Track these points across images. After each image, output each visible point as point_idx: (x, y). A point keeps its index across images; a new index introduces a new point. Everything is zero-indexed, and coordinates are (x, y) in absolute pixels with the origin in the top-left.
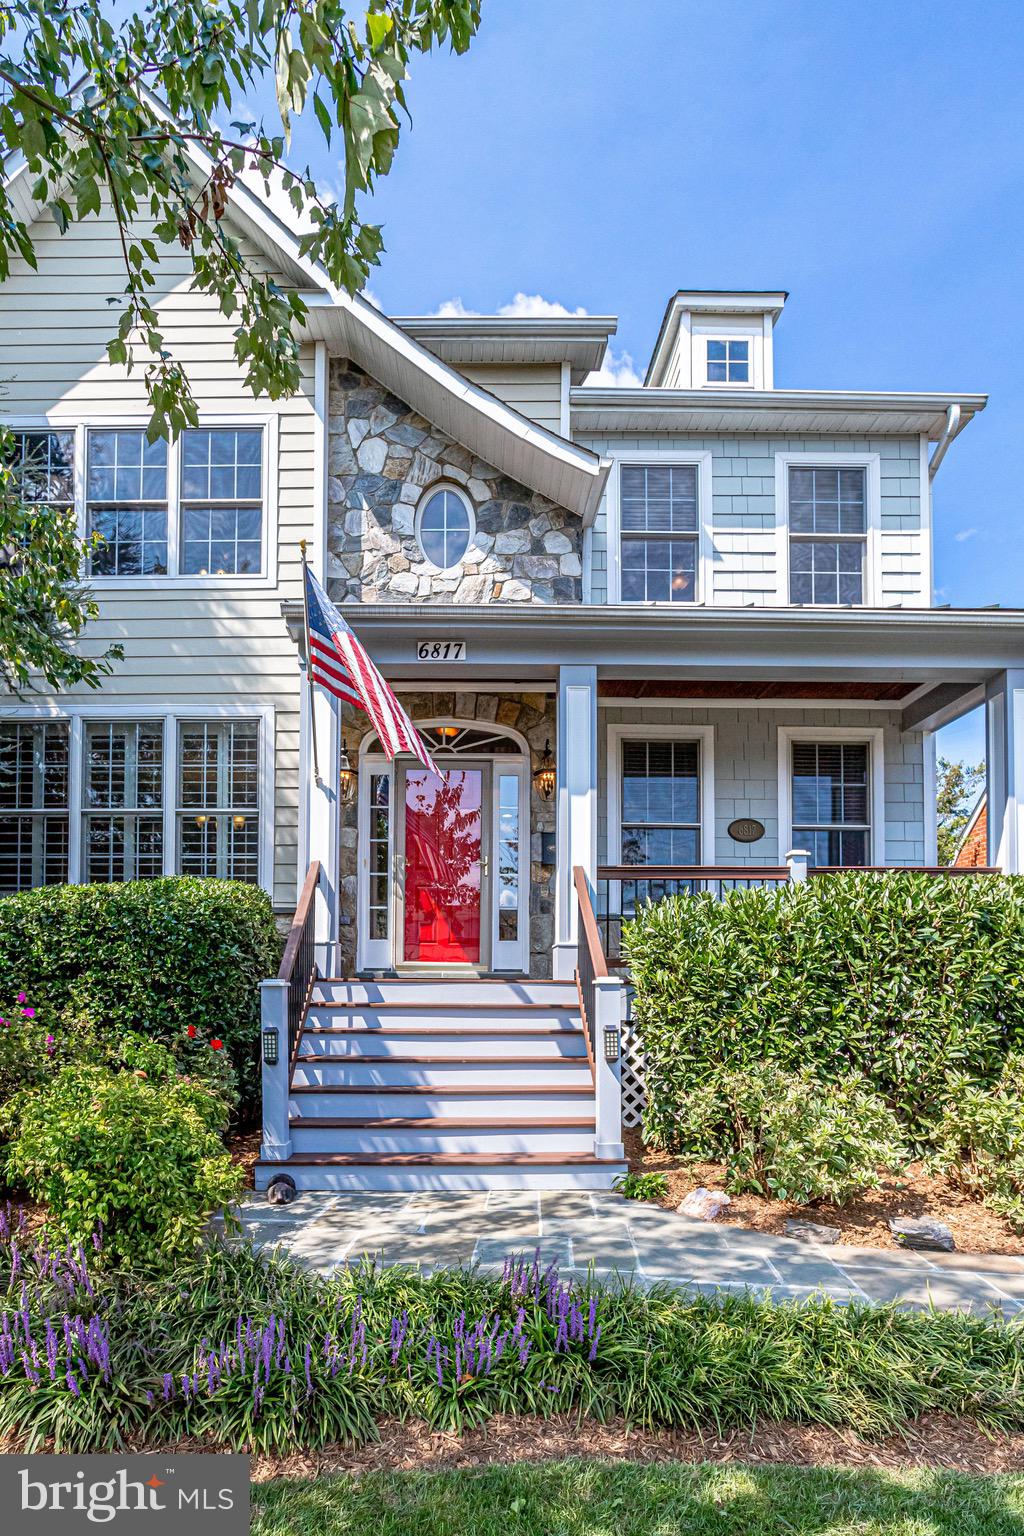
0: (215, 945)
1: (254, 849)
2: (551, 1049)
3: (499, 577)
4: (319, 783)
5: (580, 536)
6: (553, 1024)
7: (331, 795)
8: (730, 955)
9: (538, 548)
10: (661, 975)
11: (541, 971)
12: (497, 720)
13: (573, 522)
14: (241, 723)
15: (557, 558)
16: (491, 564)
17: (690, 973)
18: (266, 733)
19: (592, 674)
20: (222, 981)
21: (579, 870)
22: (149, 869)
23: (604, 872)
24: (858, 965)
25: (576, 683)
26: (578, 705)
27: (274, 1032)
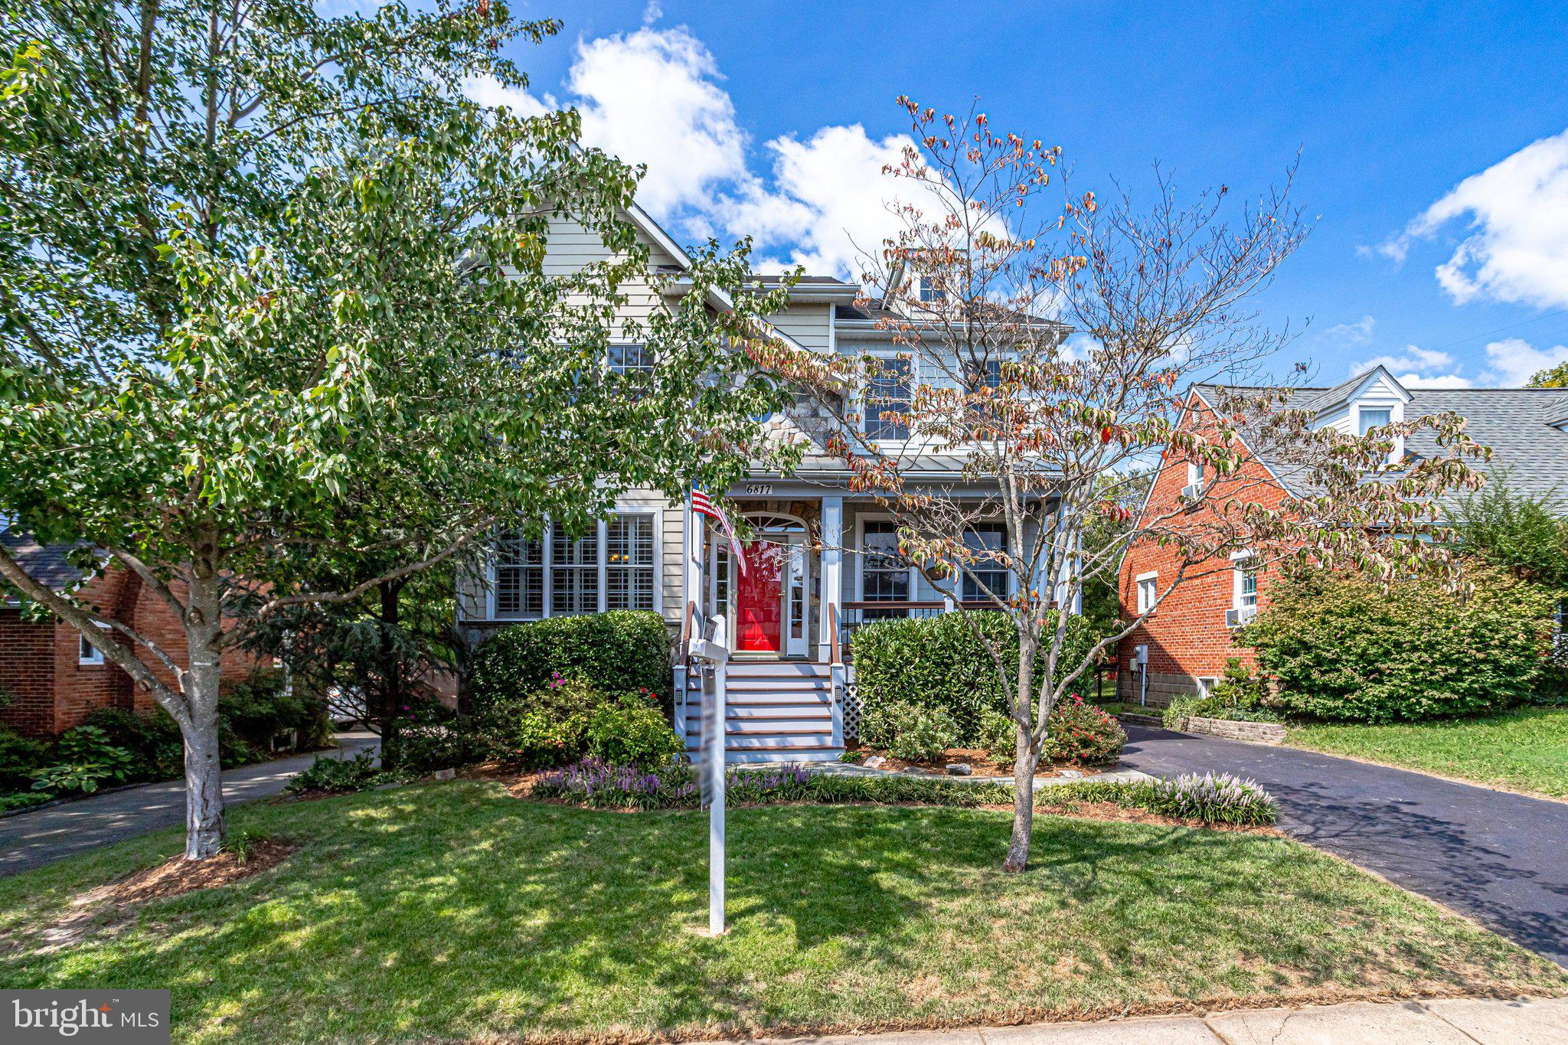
0: (645, 648)
1: (650, 587)
2: (814, 698)
3: (792, 431)
4: (693, 559)
5: (840, 407)
6: (812, 685)
7: (699, 565)
8: (898, 651)
9: (815, 414)
10: (866, 662)
11: (813, 658)
12: (791, 512)
13: (836, 399)
14: (642, 516)
15: (826, 419)
16: (788, 423)
17: (878, 660)
18: (658, 520)
19: (840, 502)
20: (649, 665)
21: (832, 605)
22: (590, 604)
23: (846, 606)
24: (957, 657)
25: (832, 506)
26: (832, 518)
27: (679, 691)
